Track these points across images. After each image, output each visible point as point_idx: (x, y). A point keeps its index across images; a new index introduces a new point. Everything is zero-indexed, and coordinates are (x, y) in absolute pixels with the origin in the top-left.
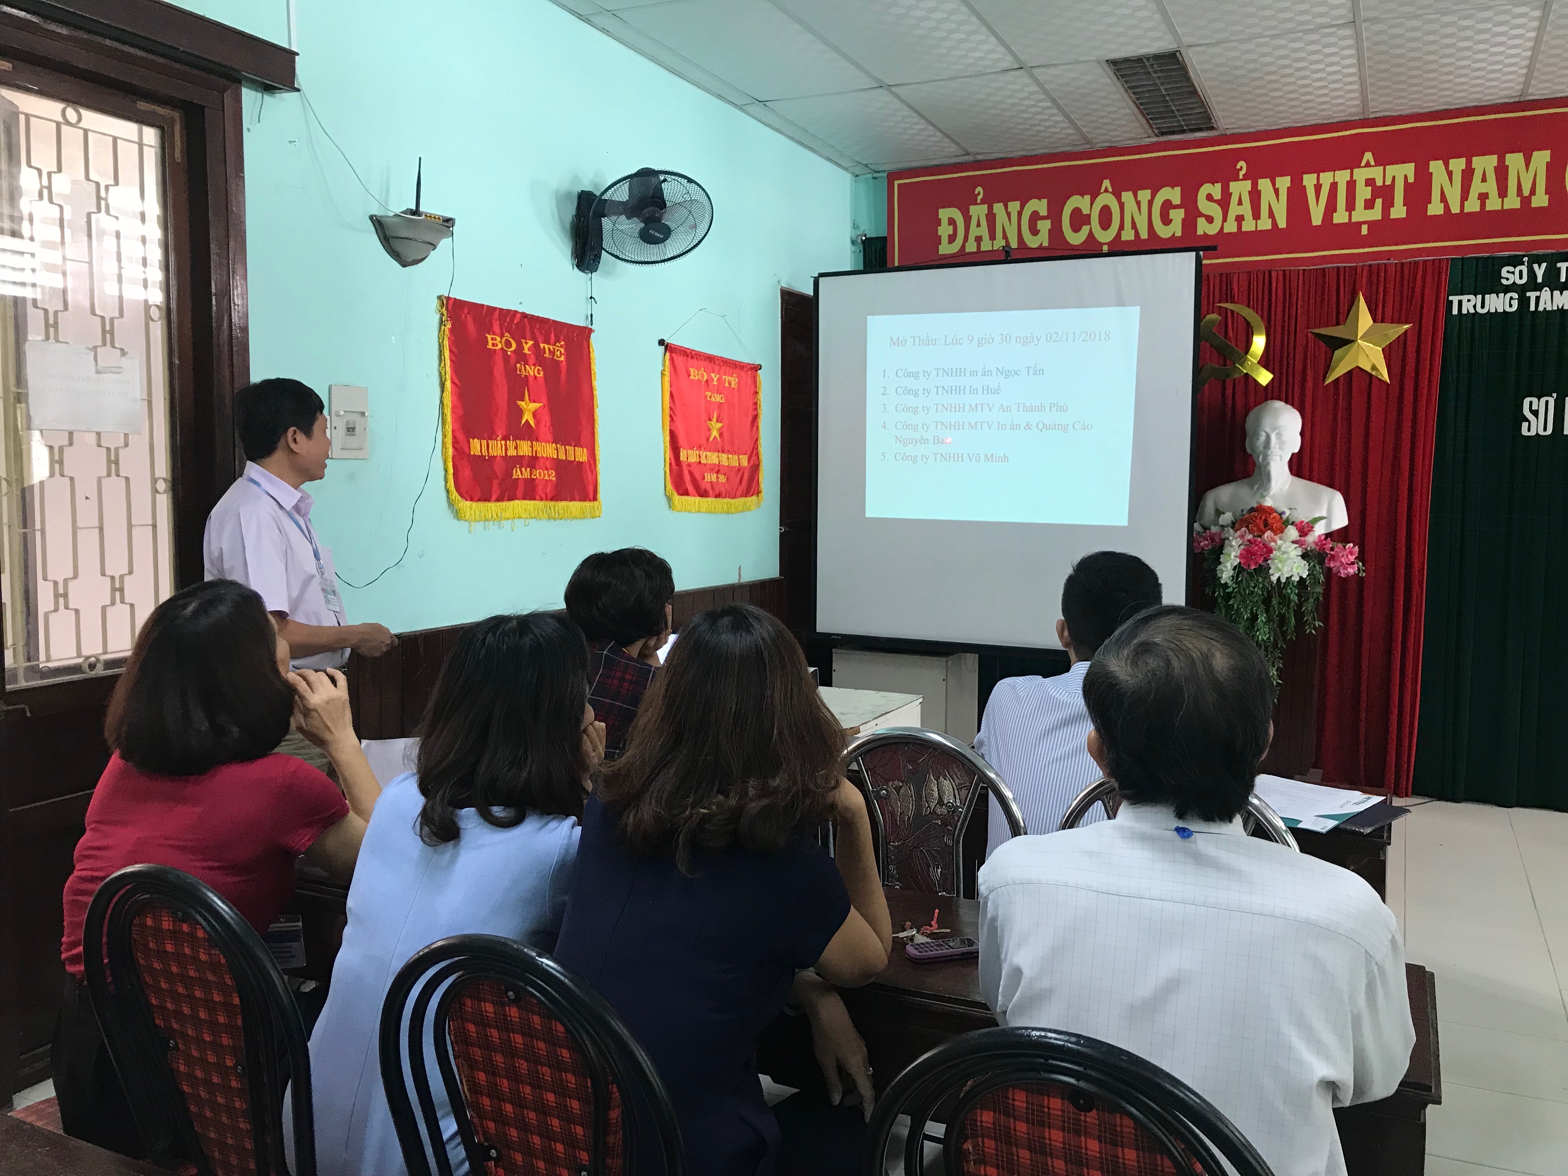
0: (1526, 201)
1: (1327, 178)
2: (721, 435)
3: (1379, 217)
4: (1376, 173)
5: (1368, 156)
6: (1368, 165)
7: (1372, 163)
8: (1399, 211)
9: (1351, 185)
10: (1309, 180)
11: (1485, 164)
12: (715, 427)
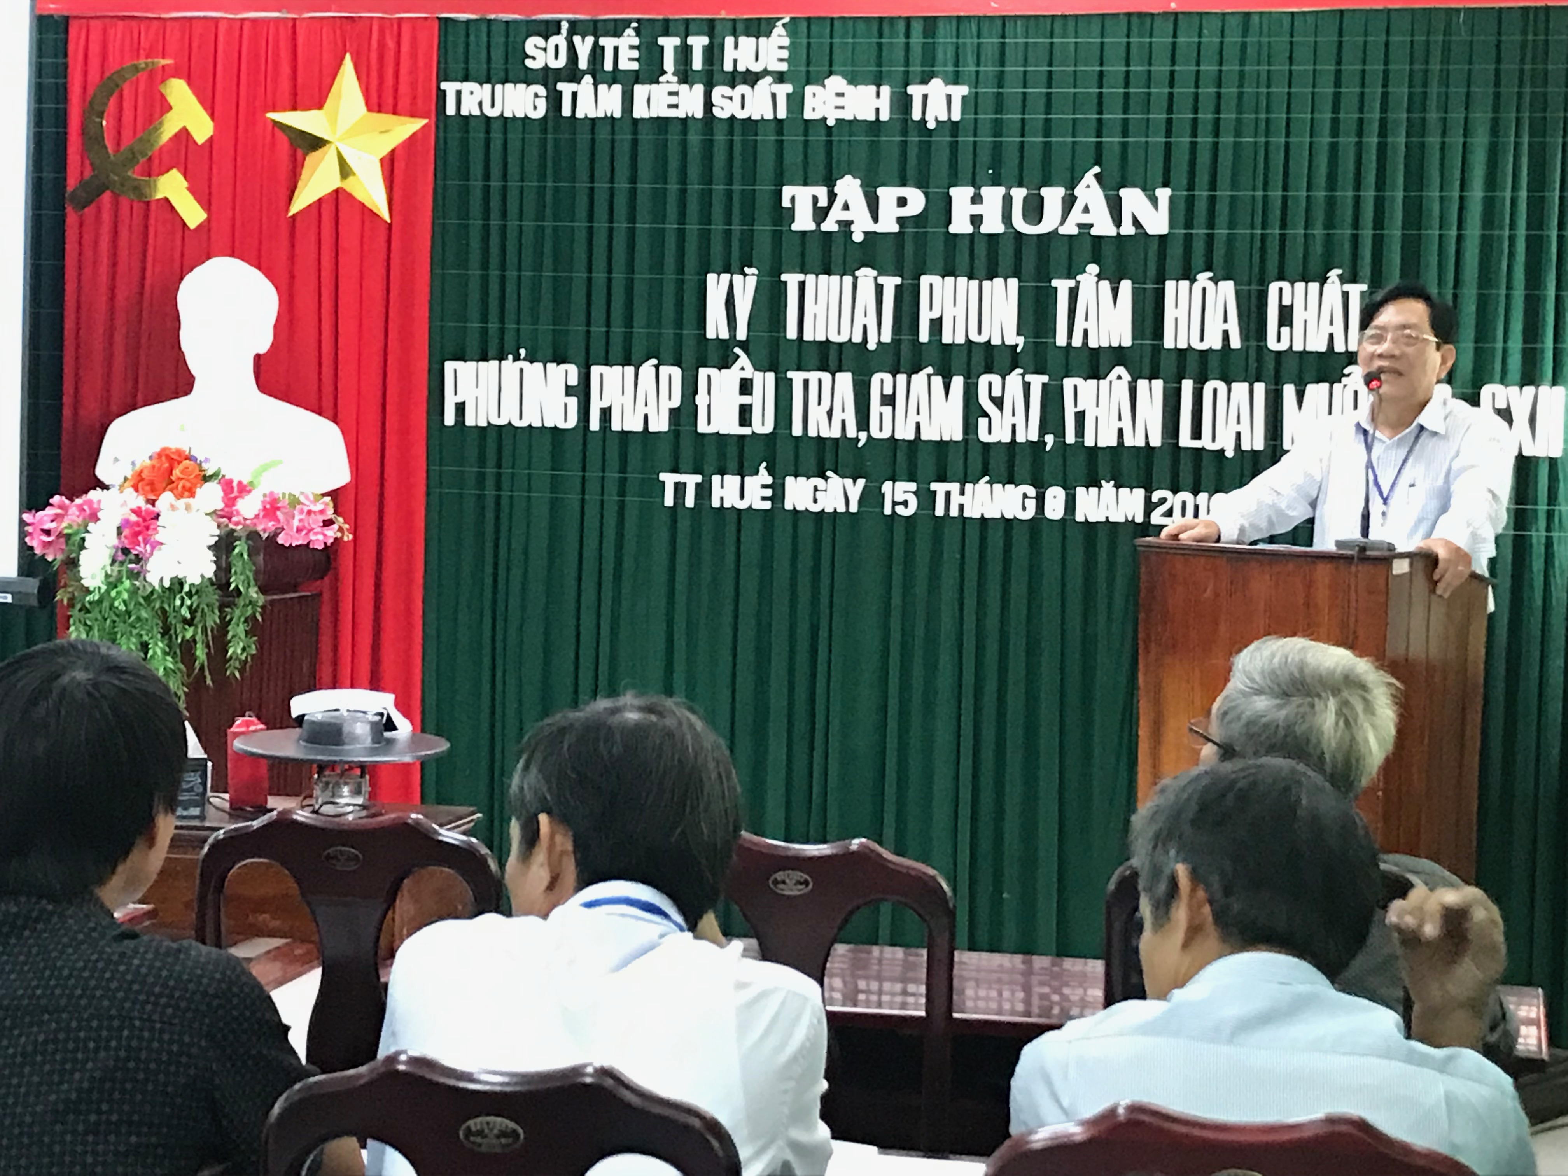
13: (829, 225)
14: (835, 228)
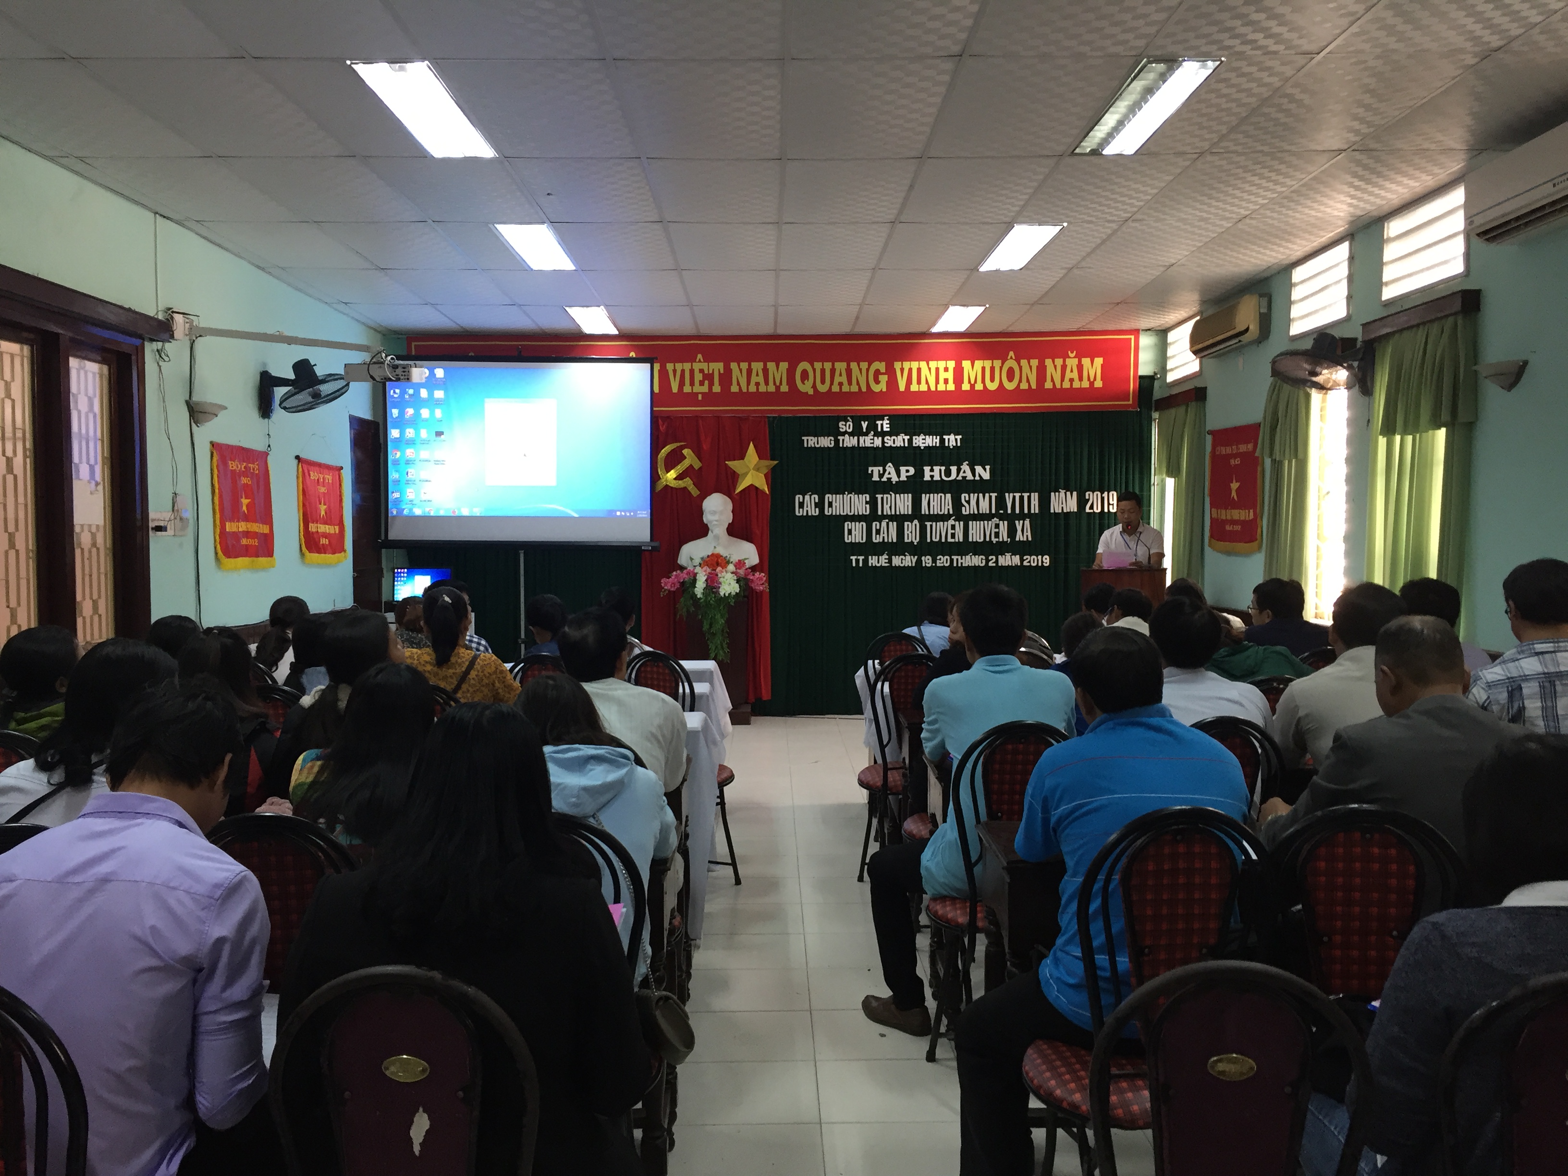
0: (778, 388)
1: (679, 366)
2: (326, 513)
3: (707, 391)
4: (704, 366)
5: (700, 356)
6: (700, 361)
7: (702, 360)
8: (717, 388)
9: (692, 372)
10: (670, 367)
11: (757, 366)
12: (323, 508)
13: (884, 479)
14: (886, 480)
